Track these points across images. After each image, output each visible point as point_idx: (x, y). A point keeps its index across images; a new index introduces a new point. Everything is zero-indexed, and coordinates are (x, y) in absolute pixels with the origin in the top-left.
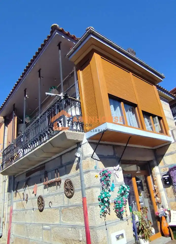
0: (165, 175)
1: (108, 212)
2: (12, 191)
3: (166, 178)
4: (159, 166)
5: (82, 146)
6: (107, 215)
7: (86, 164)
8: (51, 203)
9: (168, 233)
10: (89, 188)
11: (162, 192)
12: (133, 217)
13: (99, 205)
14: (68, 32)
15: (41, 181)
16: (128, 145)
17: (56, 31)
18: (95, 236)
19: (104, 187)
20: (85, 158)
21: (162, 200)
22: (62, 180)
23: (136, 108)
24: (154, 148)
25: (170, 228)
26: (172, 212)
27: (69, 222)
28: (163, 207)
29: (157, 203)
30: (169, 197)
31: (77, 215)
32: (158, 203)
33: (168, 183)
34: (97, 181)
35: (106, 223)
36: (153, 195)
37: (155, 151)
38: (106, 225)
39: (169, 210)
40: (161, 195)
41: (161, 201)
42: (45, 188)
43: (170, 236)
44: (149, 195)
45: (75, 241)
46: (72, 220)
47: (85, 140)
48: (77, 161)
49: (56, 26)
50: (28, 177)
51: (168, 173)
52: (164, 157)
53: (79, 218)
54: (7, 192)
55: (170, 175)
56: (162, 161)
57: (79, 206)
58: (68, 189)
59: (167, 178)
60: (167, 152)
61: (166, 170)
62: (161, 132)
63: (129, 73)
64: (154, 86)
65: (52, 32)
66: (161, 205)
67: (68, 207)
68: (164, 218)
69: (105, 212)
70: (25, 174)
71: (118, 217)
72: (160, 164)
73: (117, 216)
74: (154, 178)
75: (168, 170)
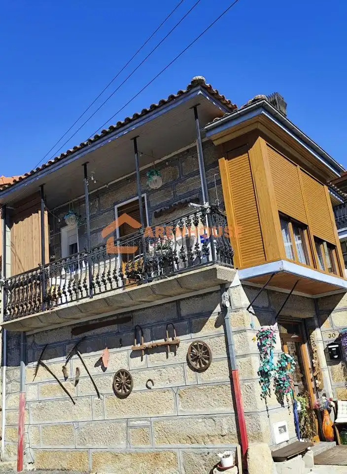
0: (332, 344)
1: (269, 393)
2: (23, 363)
3: (333, 349)
4: (321, 327)
5: (231, 290)
6: (267, 397)
7: (239, 319)
8: (152, 382)
9: (331, 435)
10: (244, 356)
11: (325, 372)
12: (295, 405)
13: (260, 382)
14: (216, 91)
15: (121, 344)
16: (294, 293)
17: (199, 87)
18: (254, 424)
19: (263, 356)
20: (237, 310)
21: (324, 385)
22: (181, 342)
23: (305, 231)
24: (315, 297)
25: (336, 427)
26: (340, 403)
27: (198, 410)
28: (324, 395)
29: (315, 389)
30: (335, 379)
31: (217, 397)
32: (317, 390)
33: (336, 357)
34: (254, 347)
35: (267, 407)
36: (310, 376)
37: (316, 301)
38: (267, 410)
39: (334, 400)
40: (323, 377)
41: (323, 387)
42: (132, 356)
43: (335, 439)
44: (301, 376)
45: (213, 436)
46: (204, 405)
47: (236, 281)
48: (219, 313)
49: (203, 80)
50: (80, 336)
51: (338, 341)
52: (332, 314)
53: (222, 402)
54: (2, 365)
55: (340, 345)
56: (328, 320)
57: (224, 383)
58: (199, 356)
59: (335, 349)
60: (338, 306)
61: (334, 335)
62: (332, 270)
63: (296, 166)
64: (325, 186)
65: (190, 87)
66: (323, 392)
67: (195, 387)
68: (327, 412)
69: (265, 393)
70: (70, 329)
71: (279, 402)
72: (325, 326)
73: (278, 400)
74: (313, 347)
75: (337, 336)
